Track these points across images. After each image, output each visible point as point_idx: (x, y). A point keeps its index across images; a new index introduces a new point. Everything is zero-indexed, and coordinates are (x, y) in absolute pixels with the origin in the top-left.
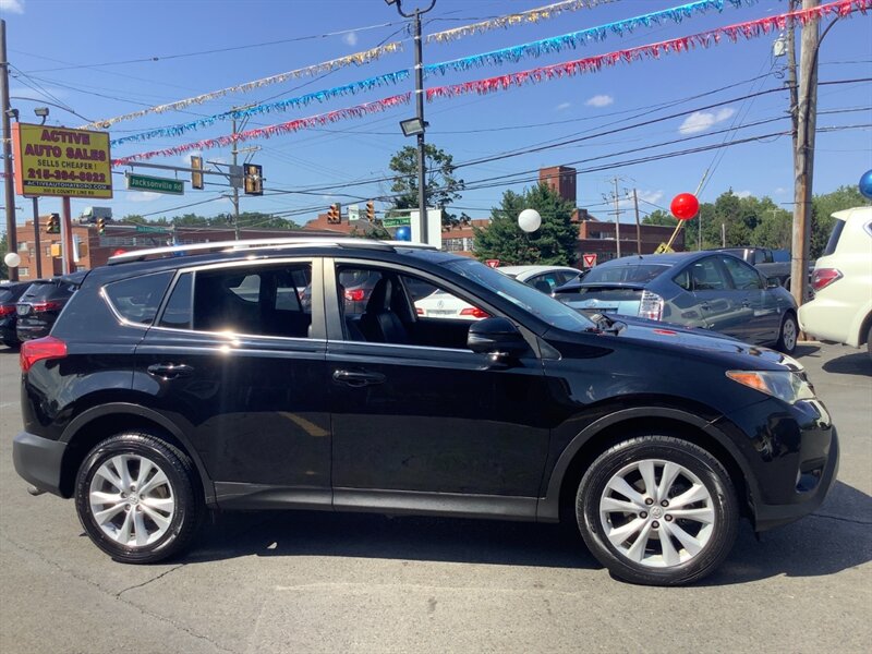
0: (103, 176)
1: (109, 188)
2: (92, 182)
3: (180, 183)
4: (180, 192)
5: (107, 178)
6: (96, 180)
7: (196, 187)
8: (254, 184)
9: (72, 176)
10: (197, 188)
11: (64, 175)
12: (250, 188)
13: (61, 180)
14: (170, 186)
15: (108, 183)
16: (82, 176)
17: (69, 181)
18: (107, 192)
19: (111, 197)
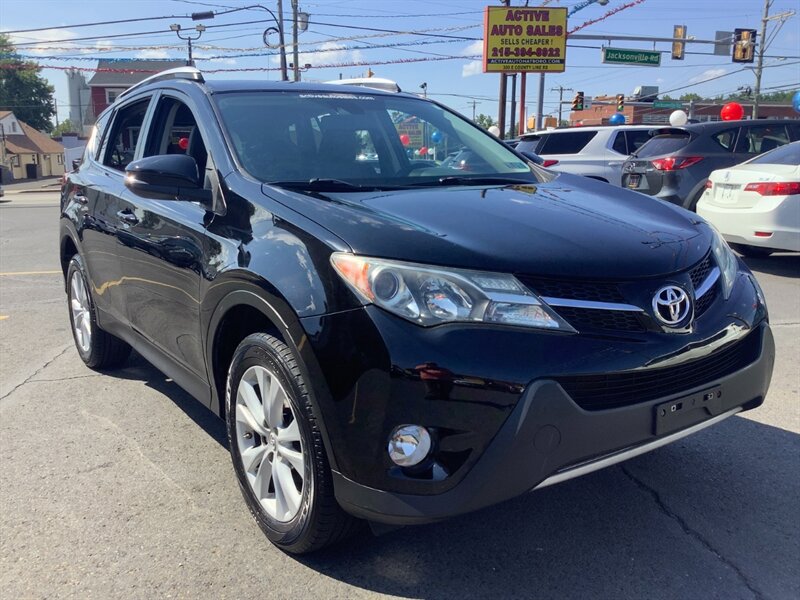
0: (558, 50)
1: (563, 61)
2: (547, 57)
3: (657, 54)
4: (656, 63)
5: (561, 53)
6: (551, 55)
7: (675, 58)
8: (744, 50)
9: (530, 52)
10: (677, 58)
11: (523, 52)
12: (739, 55)
13: (520, 57)
14: (646, 58)
15: (561, 57)
16: (539, 52)
17: (527, 57)
18: (559, 66)
19: (564, 71)
